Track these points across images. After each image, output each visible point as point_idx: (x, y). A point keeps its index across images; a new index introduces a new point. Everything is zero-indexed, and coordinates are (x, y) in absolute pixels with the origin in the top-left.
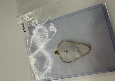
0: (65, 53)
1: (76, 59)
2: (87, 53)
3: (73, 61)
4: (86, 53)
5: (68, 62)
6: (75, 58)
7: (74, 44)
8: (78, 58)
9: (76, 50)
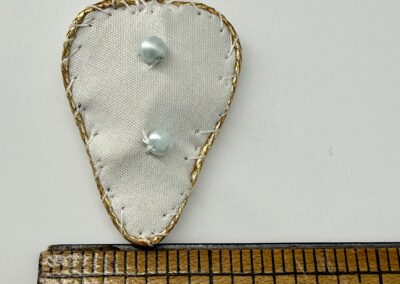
0: (147, 45)
1: (80, 121)
2: (108, 209)
3: (70, 97)
4: (115, 203)
5: (67, 50)
6: (88, 117)
7: (201, 135)
8: (85, 136)
9: (154, 136)
